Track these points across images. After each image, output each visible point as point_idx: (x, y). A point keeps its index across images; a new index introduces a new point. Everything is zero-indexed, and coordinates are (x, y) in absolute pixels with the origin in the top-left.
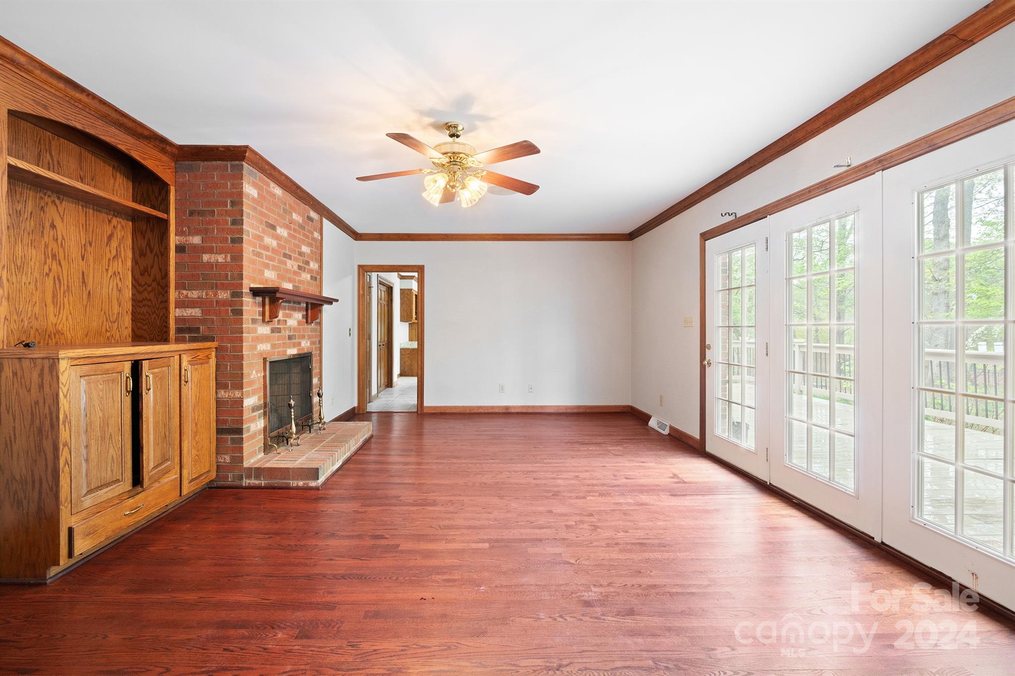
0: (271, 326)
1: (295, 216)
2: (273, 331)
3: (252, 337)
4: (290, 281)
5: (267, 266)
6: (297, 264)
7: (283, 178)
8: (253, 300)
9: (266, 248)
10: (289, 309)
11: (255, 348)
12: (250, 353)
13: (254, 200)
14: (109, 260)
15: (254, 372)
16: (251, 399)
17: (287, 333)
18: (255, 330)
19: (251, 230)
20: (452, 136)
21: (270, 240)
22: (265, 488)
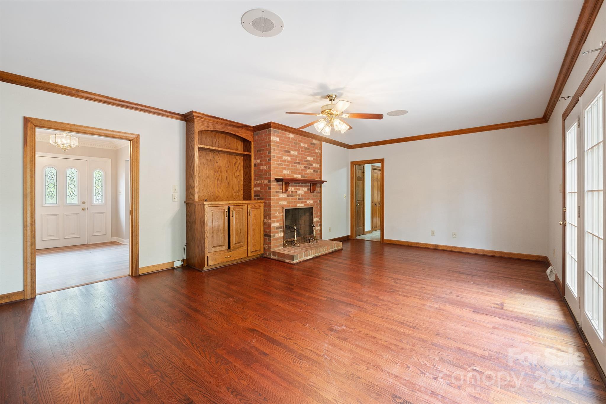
0: (287, 194)
1: (302, 145)
2: (288, 196)
3: (276, 199)
4: (299, 174)
5: (285, 169)
6: (304, 166)
7: (293, 130)
8: (277, 183)
9: (285, 161)
10: (298, 186)
11: (278, 203)
12: (275, 205)
13: (277, 142)
14: (235, 171)
15: (277, 213)
16: (276, 224)
17: (297, 197)
18: (278, 196)
19: (275, 155)
20: (331, 100)
21: (286, 157)
22: (277, 260)
